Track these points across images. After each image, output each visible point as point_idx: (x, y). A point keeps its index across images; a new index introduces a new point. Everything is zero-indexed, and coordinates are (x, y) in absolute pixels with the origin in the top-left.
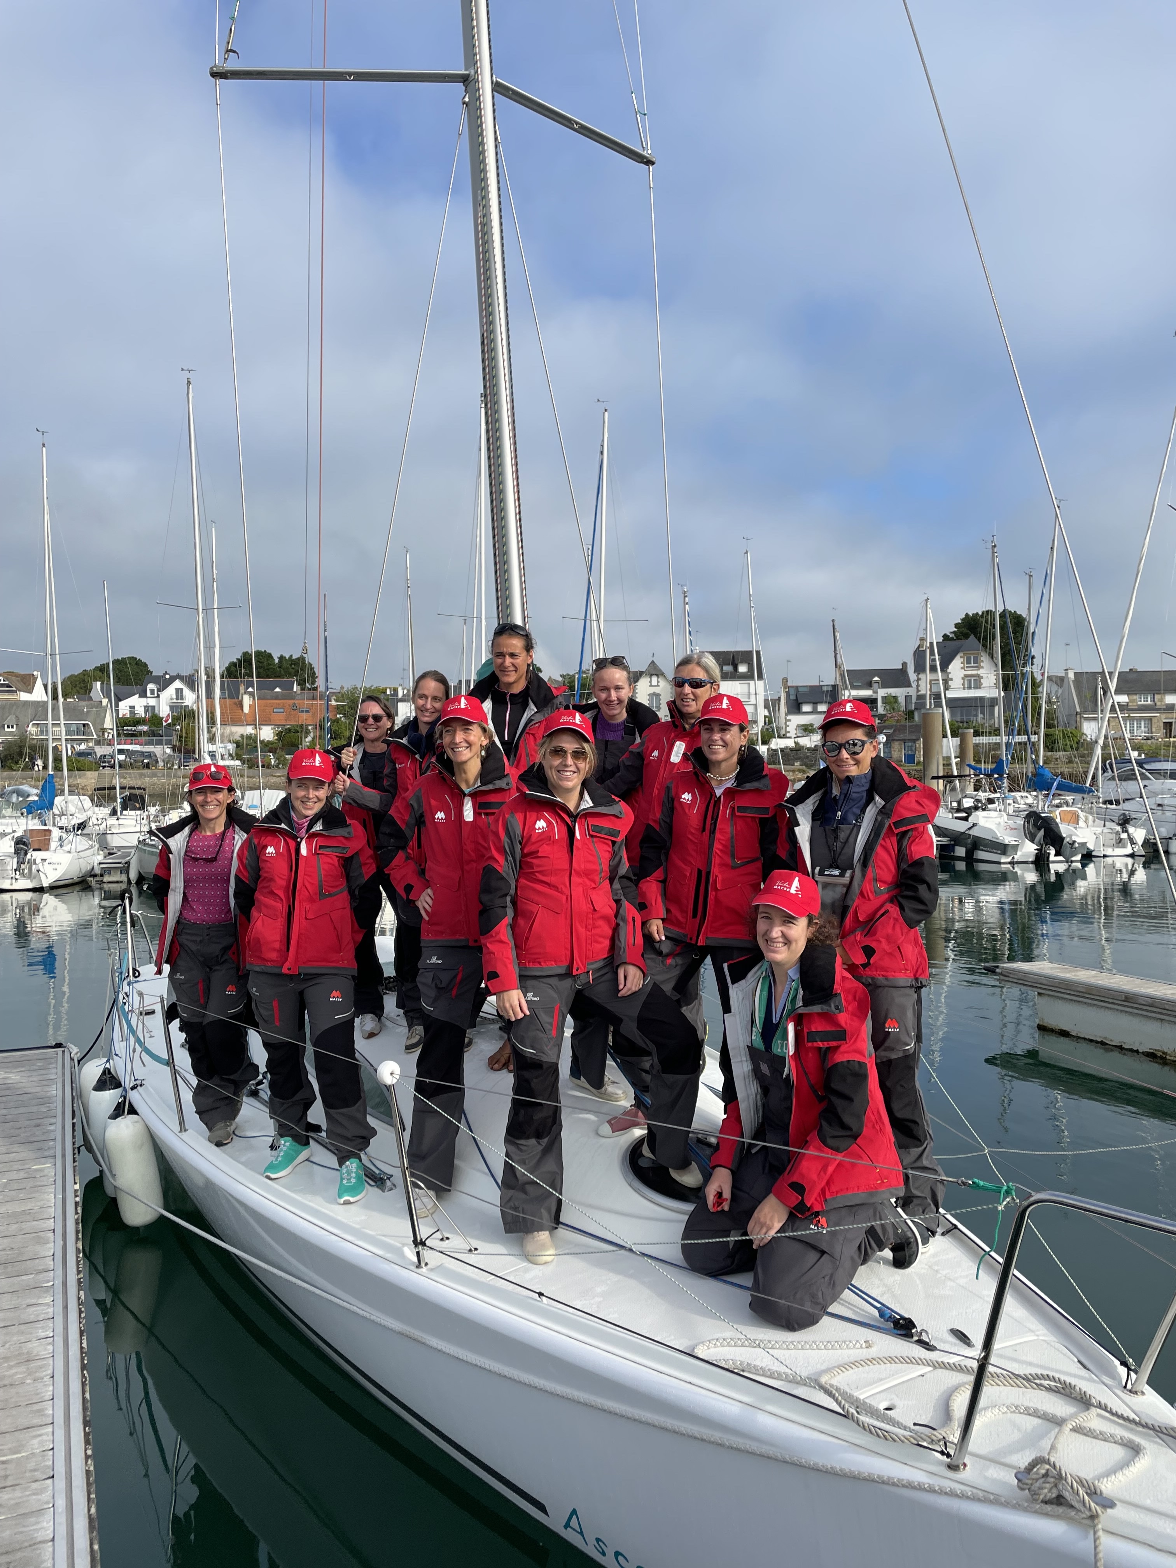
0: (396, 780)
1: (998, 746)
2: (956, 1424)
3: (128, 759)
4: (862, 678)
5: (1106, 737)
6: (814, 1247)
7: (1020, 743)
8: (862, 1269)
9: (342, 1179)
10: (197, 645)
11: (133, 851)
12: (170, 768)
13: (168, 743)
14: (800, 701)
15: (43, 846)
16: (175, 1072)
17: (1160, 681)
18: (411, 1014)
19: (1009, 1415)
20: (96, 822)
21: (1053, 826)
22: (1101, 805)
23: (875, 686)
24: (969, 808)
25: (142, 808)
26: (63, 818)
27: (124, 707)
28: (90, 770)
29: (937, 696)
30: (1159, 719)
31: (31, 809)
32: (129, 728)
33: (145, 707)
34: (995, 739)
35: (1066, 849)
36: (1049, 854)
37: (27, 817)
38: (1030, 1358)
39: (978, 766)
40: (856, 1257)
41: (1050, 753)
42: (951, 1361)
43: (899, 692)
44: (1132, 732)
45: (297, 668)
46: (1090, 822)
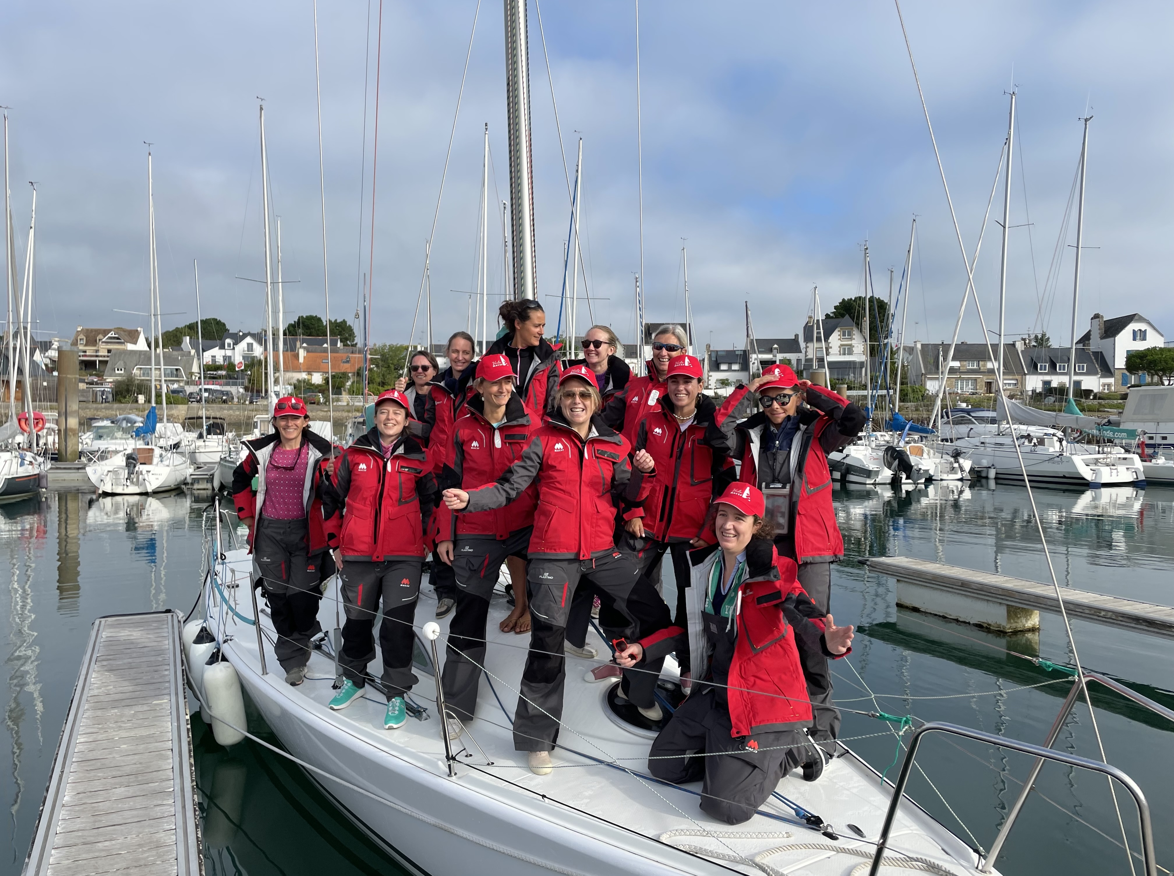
0: (434, 414)
1: (865, 397)
3: (211, 396)
4: (766, 345)
5: (944, 392)
6: (748, 763)
7: (881, 396)
8: (782, 781)
9: (389, 711)
10: (266, 311)
11: (216, 466)
12: (243, 404)
13: (242, 384)
14: (719, 362)
15: (148, 461)
16: (260, 630)
18: (441, 590)
20: (187, 443)
21: (905, 457)
22: (939, 442)
23: (775, 351)
25: (222, 433)
26: (161, 440)
27: (207, 357)
28: (182, 404)
29: (821, 360)
30: (982, 379)
31: (139, 433)
32: (212, 372)
33: (223, 357)
34: (864, 393)
35: (914, 474)
36: (901, 478)
37: (135, 439)
38: (908, 846)
40: (779, 772)
41: (902, 404)
42: (850, 848)
43: (793, 357)
44: (962, 388)
45: (340, 329)
46: (932, 455)
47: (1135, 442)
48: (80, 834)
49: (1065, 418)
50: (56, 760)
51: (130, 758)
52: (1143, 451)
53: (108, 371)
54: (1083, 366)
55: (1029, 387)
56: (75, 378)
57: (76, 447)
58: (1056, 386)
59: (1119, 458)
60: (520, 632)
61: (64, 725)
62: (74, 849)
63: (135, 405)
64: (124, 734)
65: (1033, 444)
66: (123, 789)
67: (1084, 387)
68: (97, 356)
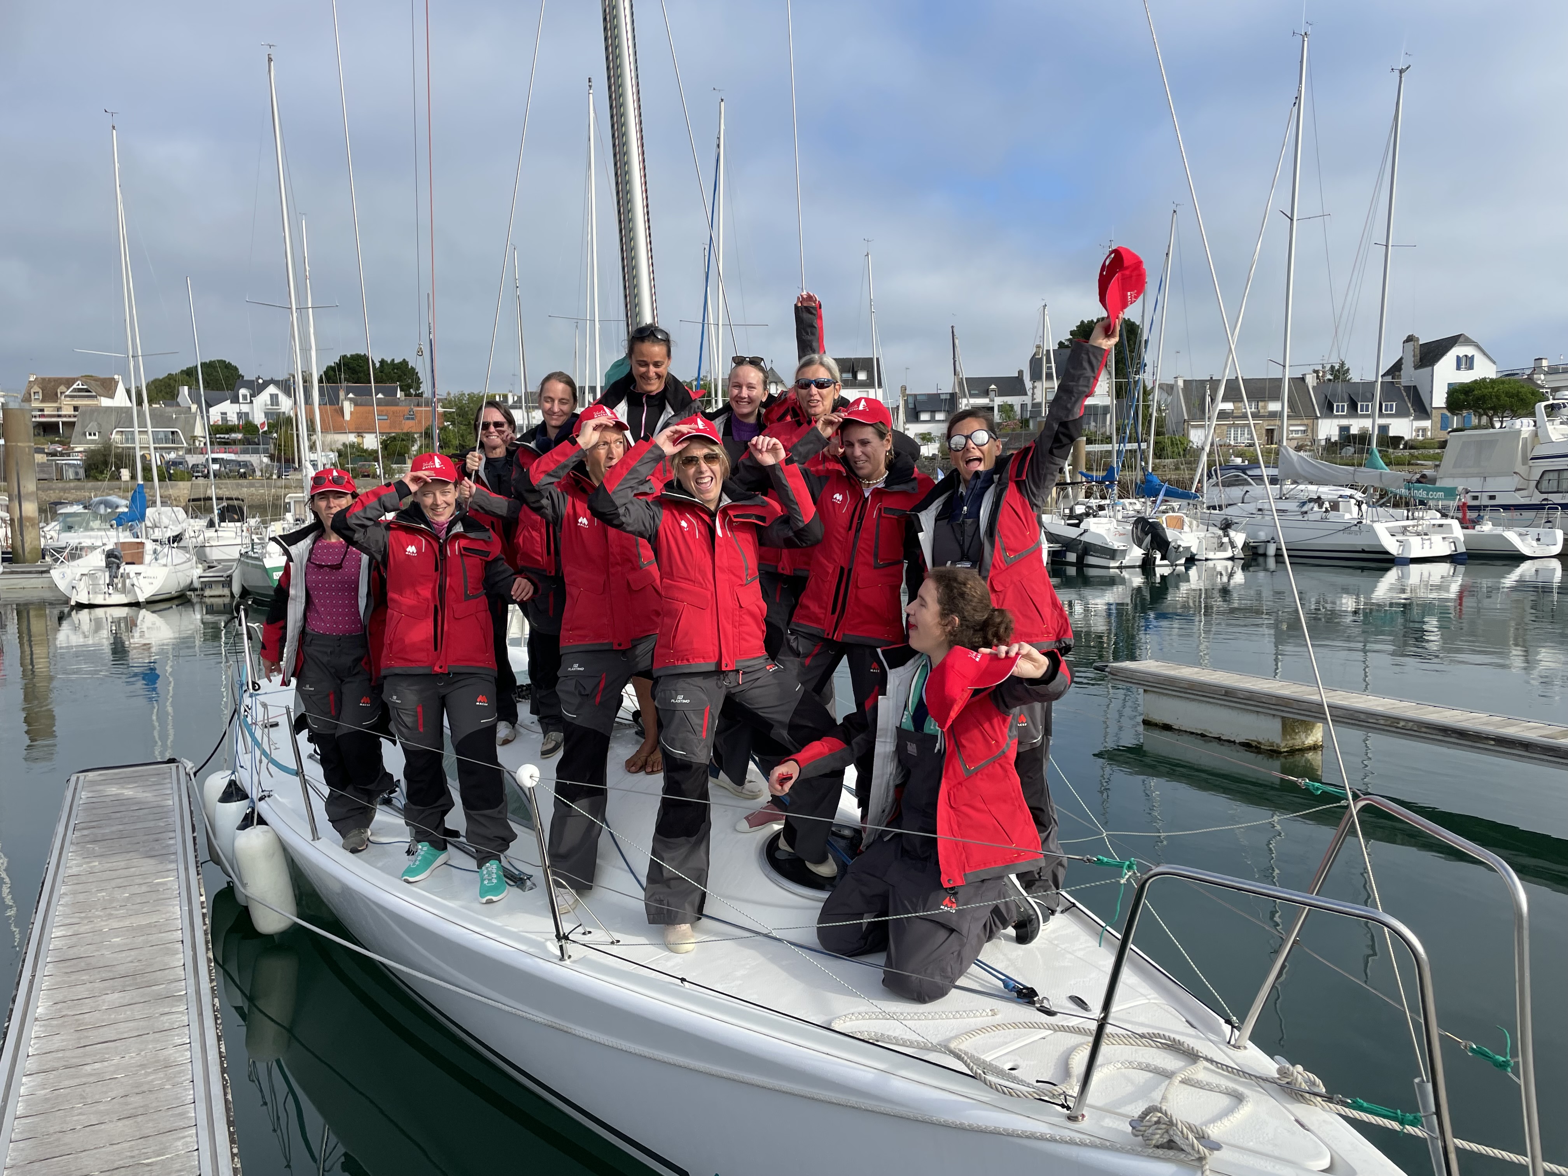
1: (1110, 452)
2: (1075, 1080)
3: (223, 469)
4: (980, 386)
5: (1212, 445)
6: (943, 926)
7: (1130, 451)
8: (987, 946)
9: (483, 880)
10: (291, 349)
11: (235, 564)
12: (268, 478)
13: (266, 451)
14: (918, 409)
15: (137, 558)
16: (305, 782)
17: (1265, 389)
18: (546, 721)
19: (1123, 1070)
20: (192, 534)
21: (1160, 531)
22: (1205, 511)
23: (992, 394)
24: (1081, 515)
25: (241, 519)
26: (156, 530)
27: (215, 414)
28: (182, 480)
30: (1262, 426)
31: (121, 521)
32: (222, 436)
33: (238, 413)
34: (1108, 447)
35: (1172, 553)
36: (1155, 558)
37: (117, 529)
38: (1142, 1019)
39: (1090, 473)
40: (982, 935)
41: (1158, 461)
42: (1070, 1025)
43: (1015, 401)
44: (1235, 439)
45: (400, 373)
46: (1194, 527)
47: (1453, 504)
48: (60, 1055)
49: (1365, 475)
50: (24, 961)
51: (124, 954)
52: (1464, 515)
53: (76, 437)
54: (1392, 406)
55: (1322, 435)
56: (30, 447)
57: (37, 543)
58: (1356, 432)
59: (1434, 525)
60: (652, 772)
61: (33, 915)
62: (52, 1075)
63: (115, 483)
64: (115, 924)
65: (1324, 509)
66: (116, 995)
67: (1392, 433)
68: (59, 416)
